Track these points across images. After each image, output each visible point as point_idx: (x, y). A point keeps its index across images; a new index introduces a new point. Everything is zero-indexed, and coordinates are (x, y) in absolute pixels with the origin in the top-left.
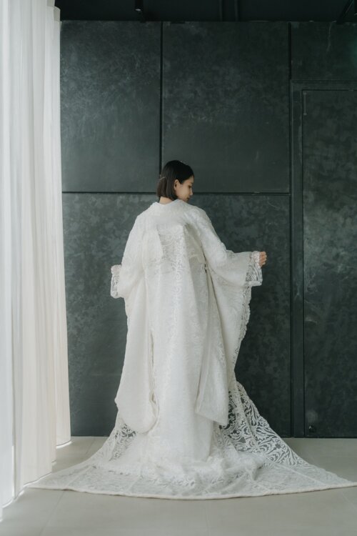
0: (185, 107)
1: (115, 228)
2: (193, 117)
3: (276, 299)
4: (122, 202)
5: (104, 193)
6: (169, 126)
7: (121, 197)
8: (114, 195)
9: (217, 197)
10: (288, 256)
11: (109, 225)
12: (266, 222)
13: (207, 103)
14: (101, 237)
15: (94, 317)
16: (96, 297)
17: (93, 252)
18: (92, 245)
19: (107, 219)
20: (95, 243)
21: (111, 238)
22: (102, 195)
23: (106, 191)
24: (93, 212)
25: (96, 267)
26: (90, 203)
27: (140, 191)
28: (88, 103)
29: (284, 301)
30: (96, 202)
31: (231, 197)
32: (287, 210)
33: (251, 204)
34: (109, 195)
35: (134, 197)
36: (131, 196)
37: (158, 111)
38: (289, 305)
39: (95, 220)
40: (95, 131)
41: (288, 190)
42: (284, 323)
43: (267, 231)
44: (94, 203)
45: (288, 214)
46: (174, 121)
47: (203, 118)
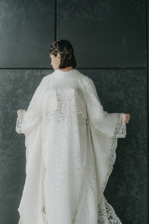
0: (73, 8)
1: (23, 93)
2: (78, 15)
3: (137, 143)
4: (28, 75)
5: (16, 69)
6: (61, 21)
7: (28, 72)
8: (23, 70)
9: (96, 71)
10: (146, 112)
11: (20, 91)
12: (130, 89)
13: (88, 5)
14: (14, 100)
15: (9, 156)
16: (10, 142)
17: (8, 110)
18: (7, 106)
19: (18, 87)
20: (10, 104)
21: (21, 100)
22: (15, 70)
23: (18, 67)
24: (8, 82)
25: (10, 121)
26: (6, 76)
27: (41, 67)
28: (5, 6)
29: (143, 144)
30: (10, 75)
31: (105, 70)
32: (145, 80)
33: (119, 76)
34: (19, 70)
35: (37, 72)
36: (35, 71)
37: (54, 12)
38: (147, 147)
39: (9, 88)
40: (9, 26)
41: (145, 65)
42: (143, 160)
43: (131, 94)
44: (8, 76)
45: (145, 82)
46: (65, 18)
47: (86, 16)
